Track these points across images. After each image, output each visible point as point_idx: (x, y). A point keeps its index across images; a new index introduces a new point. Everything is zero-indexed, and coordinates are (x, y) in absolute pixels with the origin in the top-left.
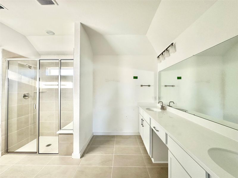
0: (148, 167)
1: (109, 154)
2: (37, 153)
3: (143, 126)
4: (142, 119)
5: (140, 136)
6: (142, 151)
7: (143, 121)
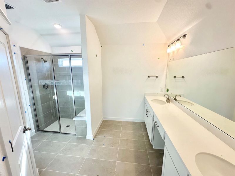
0: (148, 151)
1: (116, 137)
2: (60, 132)
3: (147, 116)
4: (147, 110)
5: (145, 123)
6: (145, 137)
7: (148, 111)
